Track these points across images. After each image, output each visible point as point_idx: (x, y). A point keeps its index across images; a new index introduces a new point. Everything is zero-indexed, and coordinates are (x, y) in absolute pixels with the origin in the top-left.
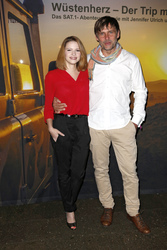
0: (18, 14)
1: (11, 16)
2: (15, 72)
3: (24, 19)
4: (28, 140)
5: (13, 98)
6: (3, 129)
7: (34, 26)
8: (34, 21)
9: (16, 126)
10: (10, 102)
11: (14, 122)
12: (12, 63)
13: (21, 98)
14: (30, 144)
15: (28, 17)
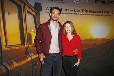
0: (31, 11)
1: (28, 12)
2: (29, 35)
3: (34, 13)
4: (35, 65)
5: (28, 47)
6: (24, 60)
7: (38, 16)
8: (38, 14)
9: (29, 59)
10: (27, 49)
11: (28, 57)
12: (28, 32)
13: (32, 47)
14: (35, 67)
15: (35, 12)
